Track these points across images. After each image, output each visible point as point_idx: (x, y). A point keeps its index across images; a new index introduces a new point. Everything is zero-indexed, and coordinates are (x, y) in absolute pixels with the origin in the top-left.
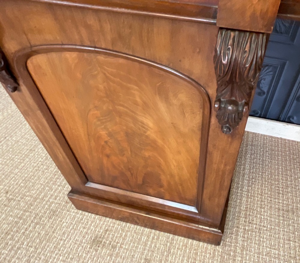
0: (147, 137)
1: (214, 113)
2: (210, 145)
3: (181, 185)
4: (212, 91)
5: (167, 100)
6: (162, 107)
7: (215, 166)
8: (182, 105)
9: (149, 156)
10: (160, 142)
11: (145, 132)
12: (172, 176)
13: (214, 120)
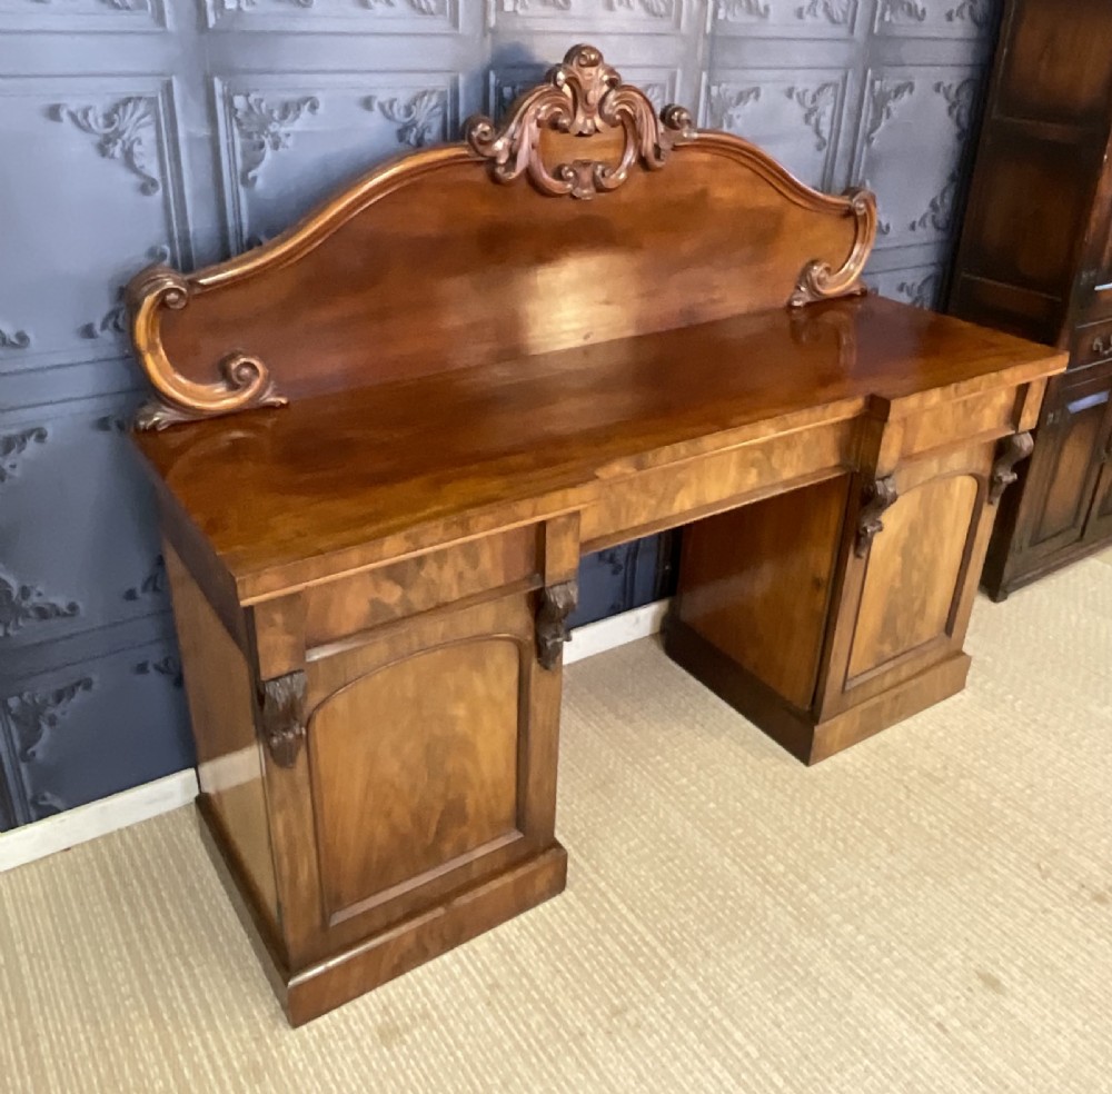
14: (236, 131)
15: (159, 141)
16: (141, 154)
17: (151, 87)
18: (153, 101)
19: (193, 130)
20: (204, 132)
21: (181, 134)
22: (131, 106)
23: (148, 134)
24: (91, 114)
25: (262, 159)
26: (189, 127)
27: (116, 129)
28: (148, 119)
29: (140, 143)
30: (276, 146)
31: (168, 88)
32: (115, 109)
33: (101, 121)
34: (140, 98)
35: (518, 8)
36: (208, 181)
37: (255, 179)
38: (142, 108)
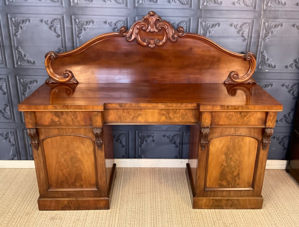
0: (78, 158)
1: (96, 144)
2: (97, 155)
3: (90, 176)
4: (94, 139)
5: (83, 144)
6: (82, 146)
7: (99, 163)
8: (88, 145)
9: (78, 166)
10: (82, 158)
11: (77, 156)
12: (86, 173)
13: (96, 147)
14: (76, 26)
15: (61, 27)
16: (57, 30)
17: (59, 17)
18: (60, 20)
19: (68, 26)
20: (70, 26)
21: (65, 27)
22: (56, 20)
23: (59, 26)
24: (48, 21)
25: (82, 32)
26: (67, 25)
27: (53, 25)
28: (59, 23)
29: (57, 28)
30: (85, 30)
31: (63, 17)
32: (53, 21)
33: (50, 23)
34: (57, 19)
35: (143, 2)
36: (70, 36)
37: (80, 36)
38: (58, 21)
